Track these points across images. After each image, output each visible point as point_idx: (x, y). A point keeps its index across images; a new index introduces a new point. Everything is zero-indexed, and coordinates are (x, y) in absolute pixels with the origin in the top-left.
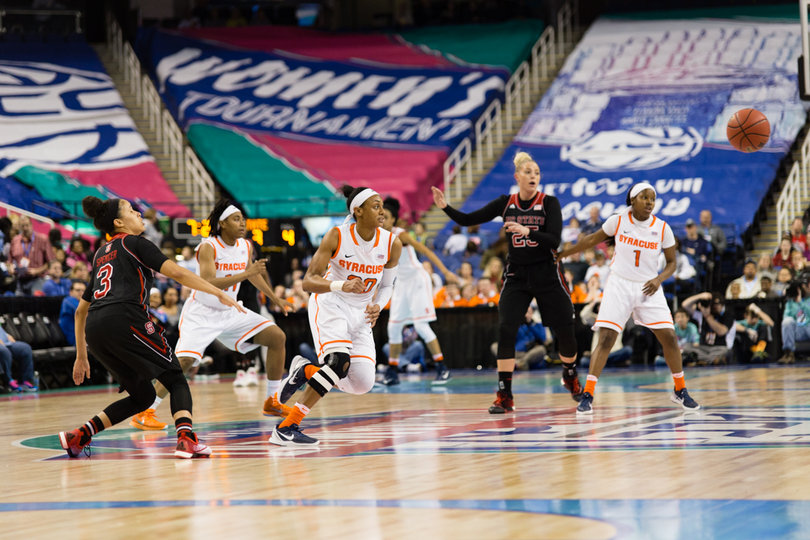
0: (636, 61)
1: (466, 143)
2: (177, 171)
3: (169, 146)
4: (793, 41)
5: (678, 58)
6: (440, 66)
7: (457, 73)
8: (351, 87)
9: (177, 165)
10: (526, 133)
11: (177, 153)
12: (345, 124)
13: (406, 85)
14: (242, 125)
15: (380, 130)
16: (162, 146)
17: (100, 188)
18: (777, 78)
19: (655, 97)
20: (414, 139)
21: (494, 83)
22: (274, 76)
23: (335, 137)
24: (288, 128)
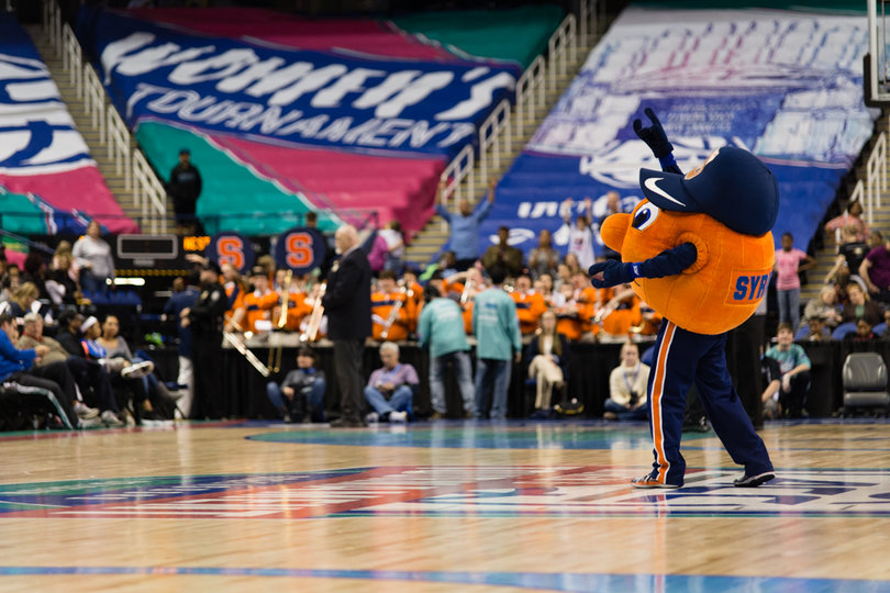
0: (673, 57)
1: (468, 150)
2: (123, 179)
3: (115, 148)
4: (860, 36)
5: (723, 54)
6: (439, 59)
7: (459, 68)
8: (332, 82)
9: (124, 171)
10: (539, 141)
11: (123, 156)
12: (325, 126)
13: (398, 80)
14: (202, 125)
15: (366, 134)
16: (106, 148)
17: (31, 196)
18: (840, 80)
19: (693, 101)
20: (406, 145)
21: (503, 80)
22: (240, 67)
23: (312, 141)
24: (256, 129)
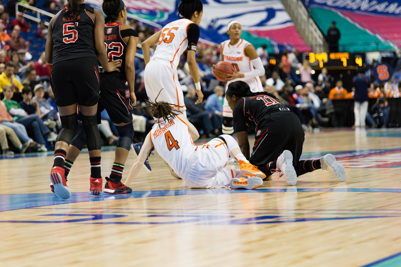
2: (305, 29)
3: (301, 18)
9: (305, 26)
11: (305, 21)
12: (387, 7)
16: (297, 18)
17: (268, 38)
23: (382, 13)
24: (359, 9)
